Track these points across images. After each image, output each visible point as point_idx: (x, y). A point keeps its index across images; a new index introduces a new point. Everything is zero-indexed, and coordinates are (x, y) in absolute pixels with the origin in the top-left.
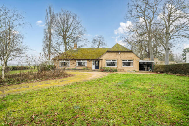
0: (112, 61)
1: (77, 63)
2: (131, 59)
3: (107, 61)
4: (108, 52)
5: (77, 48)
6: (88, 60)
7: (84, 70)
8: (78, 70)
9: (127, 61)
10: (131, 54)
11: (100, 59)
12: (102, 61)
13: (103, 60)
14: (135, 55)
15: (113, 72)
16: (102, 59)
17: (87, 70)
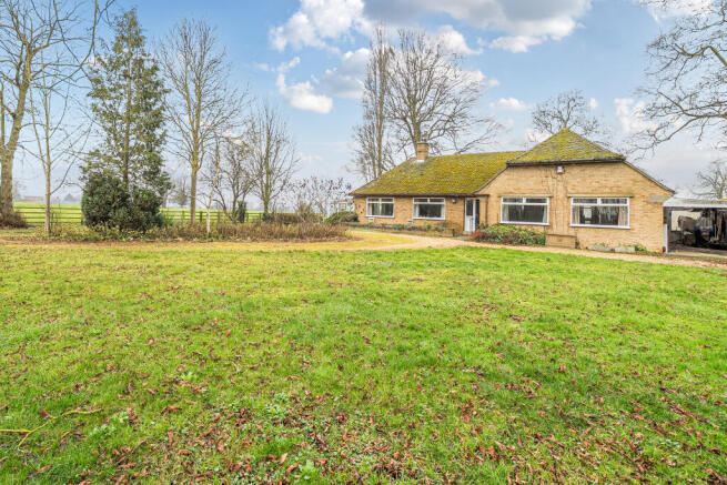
0: (528, 200)
1: (417, 209)
2: (619, 192)
3: (505, 200)
4: (511, 166)
5: (427, 158)
6: (448, 197)
7: (425, 230)
8: (409, 229)
9: (599, 201)
10: (618, 171)
11: (480, 193)
12: (487, 203)
13: (492, 200)
14: (640, 177)
15: (516, 245)
16: (488, 196)
17: (437, 233)
